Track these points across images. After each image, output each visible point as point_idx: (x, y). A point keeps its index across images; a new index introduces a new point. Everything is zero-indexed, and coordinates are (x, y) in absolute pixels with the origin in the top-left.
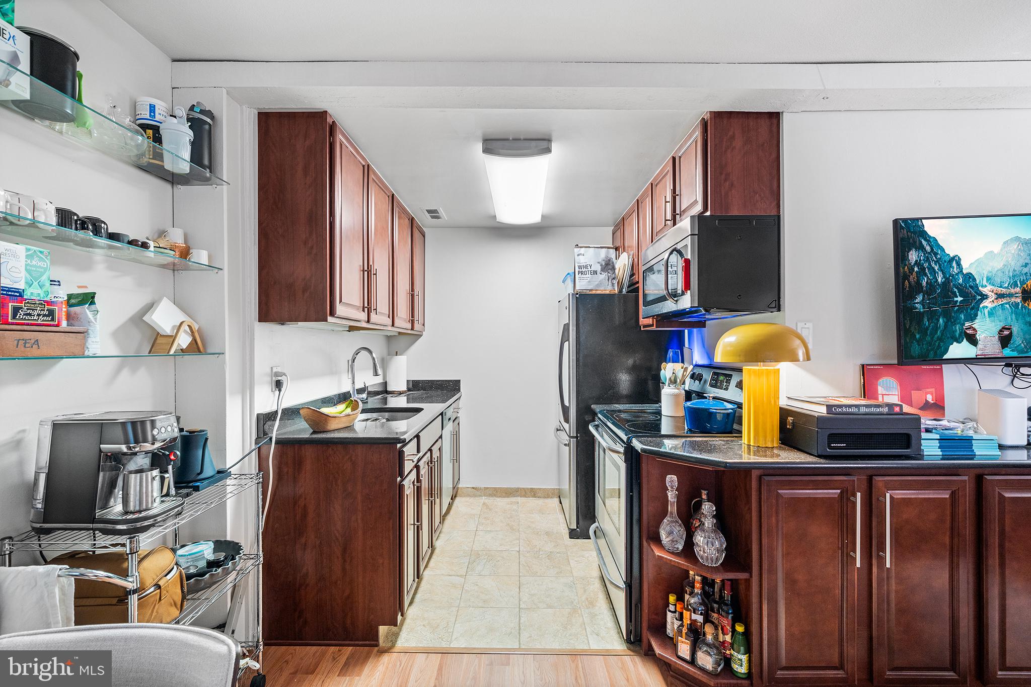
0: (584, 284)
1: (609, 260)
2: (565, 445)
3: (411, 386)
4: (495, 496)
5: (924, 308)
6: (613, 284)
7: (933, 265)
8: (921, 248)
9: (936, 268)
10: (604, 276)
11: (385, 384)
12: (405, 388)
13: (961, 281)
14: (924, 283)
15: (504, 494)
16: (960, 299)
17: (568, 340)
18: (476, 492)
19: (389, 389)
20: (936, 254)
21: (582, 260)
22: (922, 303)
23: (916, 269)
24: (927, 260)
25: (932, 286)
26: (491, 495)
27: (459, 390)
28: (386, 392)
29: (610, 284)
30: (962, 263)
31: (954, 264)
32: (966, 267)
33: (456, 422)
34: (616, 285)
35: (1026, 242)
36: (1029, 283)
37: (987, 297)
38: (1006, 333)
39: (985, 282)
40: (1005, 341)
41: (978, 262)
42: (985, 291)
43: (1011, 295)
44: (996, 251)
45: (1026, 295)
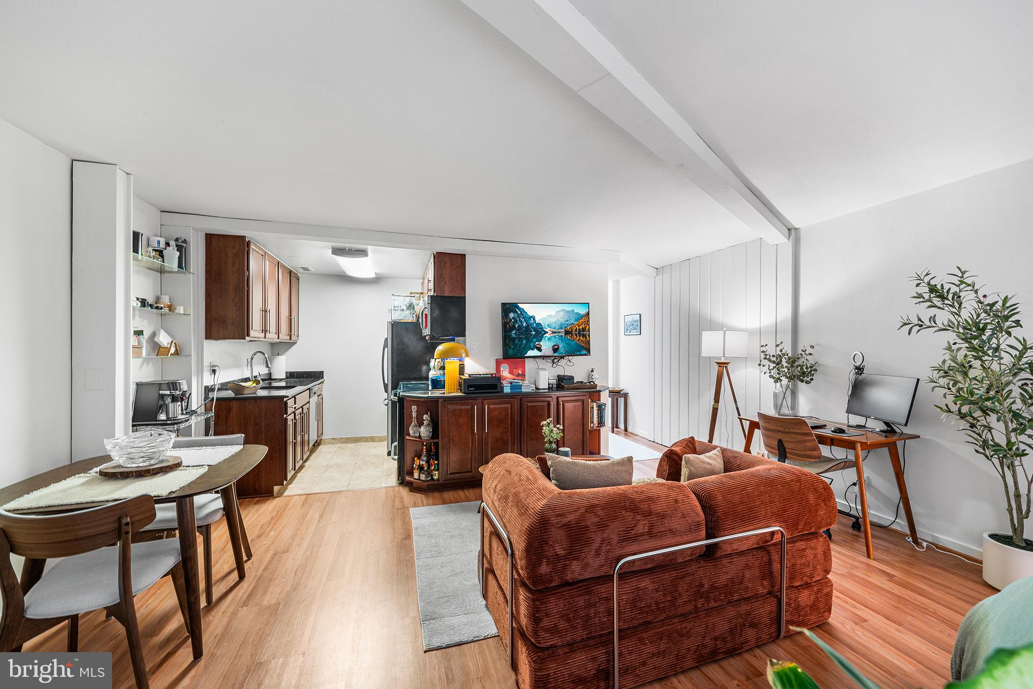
0: (397, 316)
1: (412, 303)
2: (386, 405)
3: (288, 375)
4: (347, 442)
6: (413, 317)
7: (521, 319)
8: (516, 312)
9: (523, 320)
10: (408, 312)
11: (270, 374)
12: (285, 377)
13: (535, 326)
14: (517, 326)
15: (353, 441)
16: (534, 333)
17: (387, 347)
18: (334, 441)
19: (273, 377)
20: (523, 315)
21: (396, 303)
22: (515, 334)
23: (513, 320)
24: (518, 317)
25: (520, 327)
26: (344, 442)
27: (323, 377)
28: (271, 379)
29: (412, 317)
30: (536, 319)
31: (532, 319)
32: (537, 321)
33: (320, 397)
34: (415, 317)
35: (568, 312)
36: (568, 328)
37: (547, 333)
38: (556, 347)
39: (546, 327)
40: (555, 350)
41: (544, 319)
42: (546, 330)
43: (559, 332)
44: (553, 315)
45: (567, 333)
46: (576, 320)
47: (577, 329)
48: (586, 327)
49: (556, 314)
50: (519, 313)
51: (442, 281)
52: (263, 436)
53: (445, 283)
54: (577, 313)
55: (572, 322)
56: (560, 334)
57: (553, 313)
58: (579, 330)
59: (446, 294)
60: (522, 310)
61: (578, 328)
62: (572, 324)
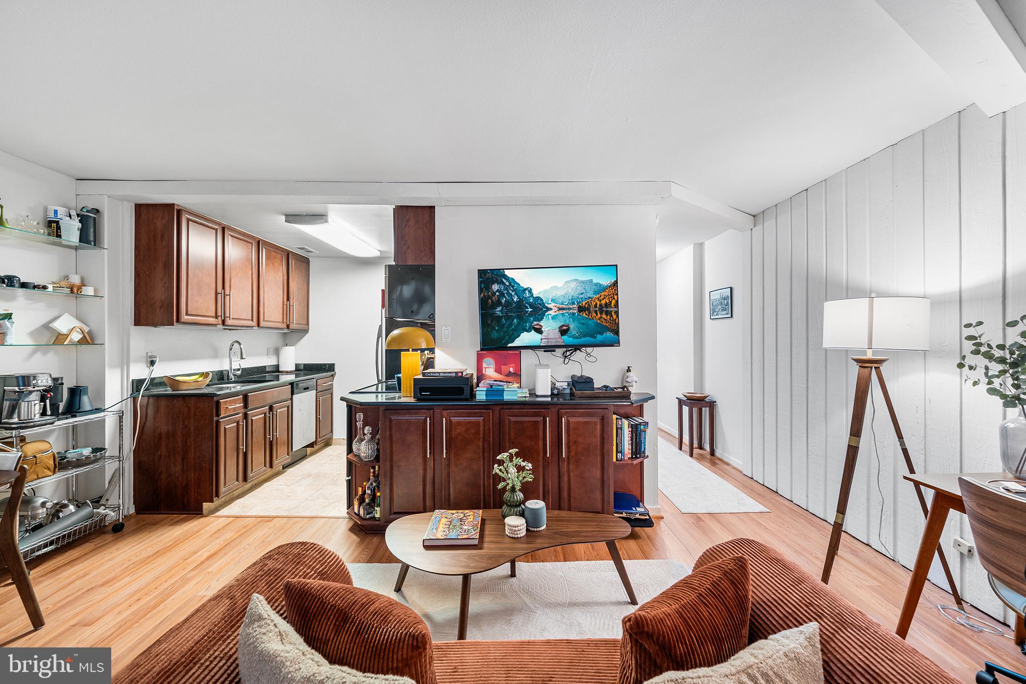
5: (502, 313)
7: (511, 292)
8: (504, 284)
9: (513, 294)
13: (531, 301)
14: (503, 301)
16: (530, 310)
17: (381, 336)
20: (513, 287)
22: (501, 311)
23: (497, 294)
24: (506, 289)
25: (508, 303)
30: (532, 291)
31: (527, 292)
32: (536, 293)
35: (583, 282)
36: (584, 303)
37: (551, 309)
38: (564, 328)
39: (550, 302)
40: (564, 331)
41: (545, 291)
42: (550, 306)
43: (570, 309)
44: (559, 286)
45: (581, 309)
46: (596, 293)
47: (596, 304)
48: (611, 302)
49: (564, 285)
50: (507, 284)
51: (404, 245)
52: (192, 442)
53: (408, 247)
54: (597, 284)
55: (589, 295)
56: (571, 311)
57: (560, 285)
58: (601, 305)
59: (410, 263)
60: (512, 282)
61: (598, 303)
62: (590, 298)
